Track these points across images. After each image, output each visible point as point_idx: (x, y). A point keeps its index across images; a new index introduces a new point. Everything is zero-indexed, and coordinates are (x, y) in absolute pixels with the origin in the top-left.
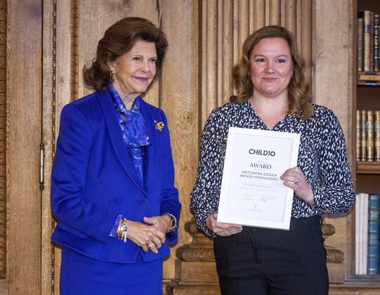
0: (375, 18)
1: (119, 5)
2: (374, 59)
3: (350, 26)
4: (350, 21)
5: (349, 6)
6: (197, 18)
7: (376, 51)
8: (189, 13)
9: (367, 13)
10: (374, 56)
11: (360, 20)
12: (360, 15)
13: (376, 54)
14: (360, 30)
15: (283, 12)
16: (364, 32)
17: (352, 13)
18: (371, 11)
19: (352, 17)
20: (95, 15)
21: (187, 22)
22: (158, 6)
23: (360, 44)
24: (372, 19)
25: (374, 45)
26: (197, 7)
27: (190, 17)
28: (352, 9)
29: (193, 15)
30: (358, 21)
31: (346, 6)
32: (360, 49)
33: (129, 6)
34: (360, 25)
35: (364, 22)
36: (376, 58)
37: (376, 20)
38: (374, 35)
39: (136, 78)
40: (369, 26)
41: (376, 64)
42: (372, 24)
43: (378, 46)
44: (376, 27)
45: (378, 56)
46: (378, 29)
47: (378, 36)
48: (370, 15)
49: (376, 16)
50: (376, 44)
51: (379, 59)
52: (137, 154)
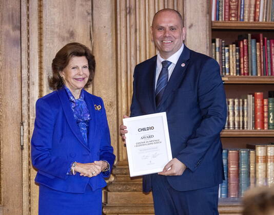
0: (222, 43)
1: (67, 37)
3: (207, 48)
4: (207, 45)
5: (206, 36)
6: (114, 44)
7: (223, 63)
8: (109, 41)
9: (217, 40)
11: (213, 44)
12: (214, 41)
13: (223, 64)
14: (214, 50)
16: (216, 51)
17: (208, 40)
18: (220, 38)
19: (208, 43)
20: (53, 44)
21: (108, 48)
22: (91, 38)
25: (222, 59)
26: (114, 38)
27: (110, 44)
28: (208, 37)
29: (112, 42)
30: (212, 45)
31: (205, 36)
33: (73, 38)
34: (214, 47)
35: (215, 45)
36: (223, 67)
37: (223, 44)
38: (222, 53)
39: (76, 79)
40: (219, 48)
41: (224, 70)
42: (221, 46)
43: (225, 59)
44: (223, 48)
45: (225, 66)
46: (225, 49)
47: (225, 53)
48: (220, 41)
49: (223, 41)
50: (223, 58)
51: (225, 68)
52: (84, 126)
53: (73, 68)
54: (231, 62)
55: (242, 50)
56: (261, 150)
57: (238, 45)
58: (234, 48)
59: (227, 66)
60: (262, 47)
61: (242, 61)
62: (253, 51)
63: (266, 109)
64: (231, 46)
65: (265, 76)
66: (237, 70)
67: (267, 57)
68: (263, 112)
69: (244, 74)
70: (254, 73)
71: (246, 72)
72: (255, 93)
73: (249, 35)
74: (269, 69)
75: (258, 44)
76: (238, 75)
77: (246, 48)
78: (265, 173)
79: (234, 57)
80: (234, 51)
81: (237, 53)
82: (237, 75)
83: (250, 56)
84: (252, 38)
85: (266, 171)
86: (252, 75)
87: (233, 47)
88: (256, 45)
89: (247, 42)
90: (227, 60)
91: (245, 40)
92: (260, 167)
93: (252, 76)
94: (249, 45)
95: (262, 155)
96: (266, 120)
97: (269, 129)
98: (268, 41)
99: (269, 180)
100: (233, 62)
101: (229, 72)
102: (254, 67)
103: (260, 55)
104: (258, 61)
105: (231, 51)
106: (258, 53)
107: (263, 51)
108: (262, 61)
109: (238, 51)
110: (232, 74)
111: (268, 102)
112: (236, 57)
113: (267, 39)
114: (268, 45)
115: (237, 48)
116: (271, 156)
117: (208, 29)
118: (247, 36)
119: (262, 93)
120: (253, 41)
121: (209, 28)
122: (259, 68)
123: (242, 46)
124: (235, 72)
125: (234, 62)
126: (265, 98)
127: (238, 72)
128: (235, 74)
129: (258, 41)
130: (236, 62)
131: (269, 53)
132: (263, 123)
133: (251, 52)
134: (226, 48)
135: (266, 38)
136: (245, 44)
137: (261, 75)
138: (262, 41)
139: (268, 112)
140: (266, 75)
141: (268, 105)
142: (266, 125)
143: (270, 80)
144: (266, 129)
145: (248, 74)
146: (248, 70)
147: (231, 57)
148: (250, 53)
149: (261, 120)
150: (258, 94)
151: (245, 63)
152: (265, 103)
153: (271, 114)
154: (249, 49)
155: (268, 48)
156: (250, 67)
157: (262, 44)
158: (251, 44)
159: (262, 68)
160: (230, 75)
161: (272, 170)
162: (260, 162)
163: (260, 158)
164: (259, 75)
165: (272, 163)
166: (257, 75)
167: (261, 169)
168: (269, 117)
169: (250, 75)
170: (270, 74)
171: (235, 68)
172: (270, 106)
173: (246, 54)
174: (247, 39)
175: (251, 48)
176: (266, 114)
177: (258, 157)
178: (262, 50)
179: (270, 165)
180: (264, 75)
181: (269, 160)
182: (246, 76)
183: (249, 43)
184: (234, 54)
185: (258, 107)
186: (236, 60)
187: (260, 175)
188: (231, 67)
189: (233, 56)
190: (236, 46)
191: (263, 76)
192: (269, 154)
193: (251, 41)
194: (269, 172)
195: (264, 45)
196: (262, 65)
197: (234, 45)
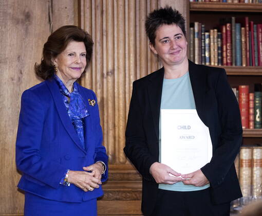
0: (202, 27)
1: (22, 20)
2: (202, 56)
7: (203, 51)
9: (196, 24)
10: (202, 54)
11: (192, 29)
12: (192, 25)
13: (203, 53)
14: (192, 36)
15: (138, 24)
16: (194, 37)
18: (200, 22)
20: (5, 27)
22: (50, 21)
23: (192, 46)
24: (200, 28)
25: (202, 47)
30: (190, 30)
32: (192, 49)
33: (29, 21)
34: (192, 32)
35: (194, 30)
37: (203, 29)
38: (202, 39)
40: (198, 33)
41: (203, 59)
42: (200, 31)
43: (205, 47)
44: (203, 33)
45: (205, 54)
46: (204, 35)
47: (205, 40)
48: (199, 25)
49: (203, 26)
50: (203, 45)
51: (205, 56)
52: (79, 124)
53: (70, 55)
54: (212, 50)
55: (224, 36)
56: (246, 152)
57: (220, 30)
58: (216, 33)
59: (207, 55)
60: (248, 33)
61: (225, 49)
62: (238, 37)
63: (251, 105)
64: (212, 31)
65: (251, 67)
66: (218, 59)
67: (254, 45)
68: (248, 108)
69: (227, 64)
70: (239, 64)
71: (229, 61)
72: (240, 87)
73: (233, 18)
74: (256, 59)
75: (243, 28)
76: (220, 65)
77: (229, 33)
78: (250, 179)
79: (216, 44)
80: (215, 37)
81: (219, 40)
82: (218, 64)
83: (234, 43)
84: (237, 22)
85: (252, 177)
86: (236, 65)
87: (214, 32)
88: (241, 30)
89: (231, 27)
90: (207, 48)
91: (228, 25)
92: (244, 172)
93: (237, 67)
94: (233, 30)
95: (247, 159)
96: (252, 118)
97: (255, 127)
98: (255, 26)
99: (255, 187)
100: (214, 50)
101: (210, 62)
102: (238, 56)
103: (246, 42)
104: (244, 49)
105: (212, 37)
106: (243, 40)
107: (249, 37)
108: (248, 49)
109: (220, 37)
110: (212, 64)
111: (255, 97)
112: (218, 44)
113: (254, 24)
114: (255, 30)
115: (219, 33)
116: (256, 160)
117: (185, 11)
118: (231, 19)
119: (248, 87)
120: (238, 26)
121: (187, 10)
122: (244, 56)
123: (224, 31)
124: (216, 61)
125: (216, 50)
126: (251, 92)
127: (220, 62)
128: (216, 64)
129: (243, 25)
130: (218, 49)
131: (256, 39)
132: (248, 121)
133: (235, 37)
134: (207, 34)
135: (252, 22)
136: (228, 29)
137: (247, 65)
138: (247, 25)
139: (255, 108)
140: (252, 65)
141: (254, 100)
142: (251, 124)
143: (256, 71)
144: (251, 128)
145: (231, 64)
146: (231, 59)
147: (212, 44)
148: (233, 40)
149: (246, 118)
150: (243, 87)
151: (228, 51)
152: (251, 97)
153: (258, 111)
154: (233, 36)
155: (255, 34)
156: (234, 55)
157: (248, 29)
158: (235, 29)
159: (248, 56)
160: (210, 64)
161: (258, 176)
162: (244, 166)
163: (244, 161)
164: (244, 65)
165: (258, 167)
166: (242, 64)
167: (246, 175)
168: (255, 114)
169: (234, 66)
170: (257, 64)
171: (216, 57)
172: (257, 102)
173: (229, 40)
174: (230, 22)
175: (235, 33)
176: (251, 111)
177: (242, 160)
178: (248, 35)
179: (256, 170)
180: (250, 65)
181: (255, 164)
182: (229, 66)
183: (233, 27)
184: (216, 40)
185: (243, 103)
186: (218, 47)
187: (244, 182)
188: (212, 56)
189: (214, 43)
190: (218, 32)
191: (249, 67)
192: (255, 158)
193: (235, 26)
194: (255, 178)
195: (250, 30)
196: (248, 53)
197: (216, 30)
